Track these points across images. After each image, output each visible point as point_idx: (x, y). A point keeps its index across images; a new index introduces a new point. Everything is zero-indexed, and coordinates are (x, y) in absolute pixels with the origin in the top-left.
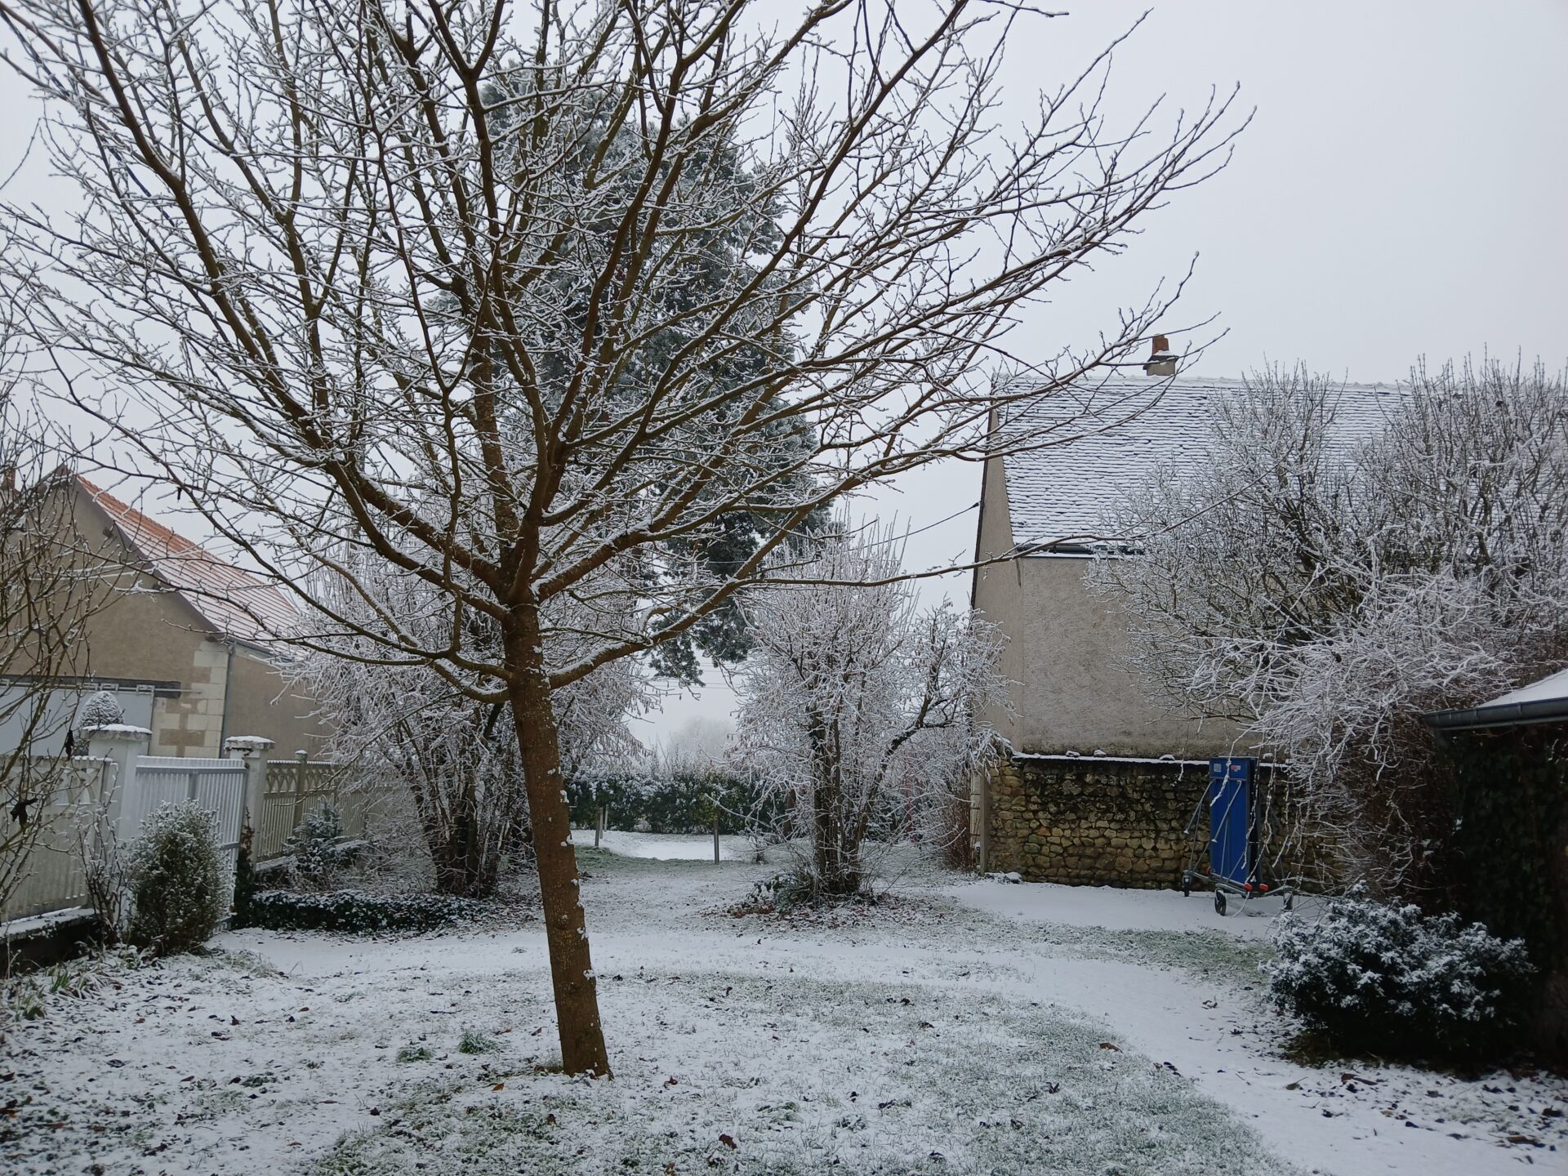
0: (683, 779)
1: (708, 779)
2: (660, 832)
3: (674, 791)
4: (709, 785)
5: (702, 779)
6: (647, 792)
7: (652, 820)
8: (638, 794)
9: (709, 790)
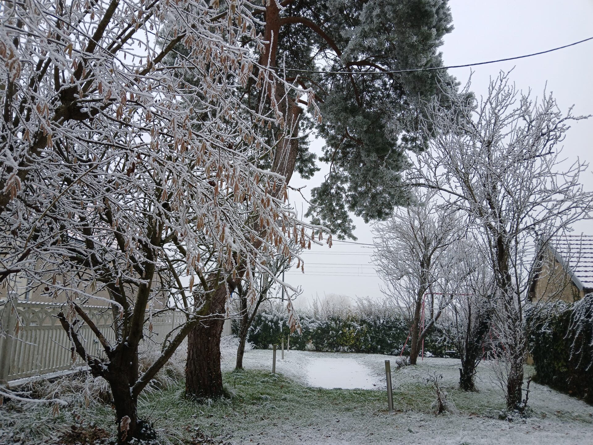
0: (333, 319)
1: (348, 319)
2: (320, 351)
3: (328, 326)
4: (349, 323)
5: (344, 319)
6: (313, 327)
7: (316, 344)
8: (307, 328)
9: (349, 326)
